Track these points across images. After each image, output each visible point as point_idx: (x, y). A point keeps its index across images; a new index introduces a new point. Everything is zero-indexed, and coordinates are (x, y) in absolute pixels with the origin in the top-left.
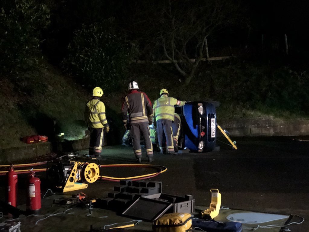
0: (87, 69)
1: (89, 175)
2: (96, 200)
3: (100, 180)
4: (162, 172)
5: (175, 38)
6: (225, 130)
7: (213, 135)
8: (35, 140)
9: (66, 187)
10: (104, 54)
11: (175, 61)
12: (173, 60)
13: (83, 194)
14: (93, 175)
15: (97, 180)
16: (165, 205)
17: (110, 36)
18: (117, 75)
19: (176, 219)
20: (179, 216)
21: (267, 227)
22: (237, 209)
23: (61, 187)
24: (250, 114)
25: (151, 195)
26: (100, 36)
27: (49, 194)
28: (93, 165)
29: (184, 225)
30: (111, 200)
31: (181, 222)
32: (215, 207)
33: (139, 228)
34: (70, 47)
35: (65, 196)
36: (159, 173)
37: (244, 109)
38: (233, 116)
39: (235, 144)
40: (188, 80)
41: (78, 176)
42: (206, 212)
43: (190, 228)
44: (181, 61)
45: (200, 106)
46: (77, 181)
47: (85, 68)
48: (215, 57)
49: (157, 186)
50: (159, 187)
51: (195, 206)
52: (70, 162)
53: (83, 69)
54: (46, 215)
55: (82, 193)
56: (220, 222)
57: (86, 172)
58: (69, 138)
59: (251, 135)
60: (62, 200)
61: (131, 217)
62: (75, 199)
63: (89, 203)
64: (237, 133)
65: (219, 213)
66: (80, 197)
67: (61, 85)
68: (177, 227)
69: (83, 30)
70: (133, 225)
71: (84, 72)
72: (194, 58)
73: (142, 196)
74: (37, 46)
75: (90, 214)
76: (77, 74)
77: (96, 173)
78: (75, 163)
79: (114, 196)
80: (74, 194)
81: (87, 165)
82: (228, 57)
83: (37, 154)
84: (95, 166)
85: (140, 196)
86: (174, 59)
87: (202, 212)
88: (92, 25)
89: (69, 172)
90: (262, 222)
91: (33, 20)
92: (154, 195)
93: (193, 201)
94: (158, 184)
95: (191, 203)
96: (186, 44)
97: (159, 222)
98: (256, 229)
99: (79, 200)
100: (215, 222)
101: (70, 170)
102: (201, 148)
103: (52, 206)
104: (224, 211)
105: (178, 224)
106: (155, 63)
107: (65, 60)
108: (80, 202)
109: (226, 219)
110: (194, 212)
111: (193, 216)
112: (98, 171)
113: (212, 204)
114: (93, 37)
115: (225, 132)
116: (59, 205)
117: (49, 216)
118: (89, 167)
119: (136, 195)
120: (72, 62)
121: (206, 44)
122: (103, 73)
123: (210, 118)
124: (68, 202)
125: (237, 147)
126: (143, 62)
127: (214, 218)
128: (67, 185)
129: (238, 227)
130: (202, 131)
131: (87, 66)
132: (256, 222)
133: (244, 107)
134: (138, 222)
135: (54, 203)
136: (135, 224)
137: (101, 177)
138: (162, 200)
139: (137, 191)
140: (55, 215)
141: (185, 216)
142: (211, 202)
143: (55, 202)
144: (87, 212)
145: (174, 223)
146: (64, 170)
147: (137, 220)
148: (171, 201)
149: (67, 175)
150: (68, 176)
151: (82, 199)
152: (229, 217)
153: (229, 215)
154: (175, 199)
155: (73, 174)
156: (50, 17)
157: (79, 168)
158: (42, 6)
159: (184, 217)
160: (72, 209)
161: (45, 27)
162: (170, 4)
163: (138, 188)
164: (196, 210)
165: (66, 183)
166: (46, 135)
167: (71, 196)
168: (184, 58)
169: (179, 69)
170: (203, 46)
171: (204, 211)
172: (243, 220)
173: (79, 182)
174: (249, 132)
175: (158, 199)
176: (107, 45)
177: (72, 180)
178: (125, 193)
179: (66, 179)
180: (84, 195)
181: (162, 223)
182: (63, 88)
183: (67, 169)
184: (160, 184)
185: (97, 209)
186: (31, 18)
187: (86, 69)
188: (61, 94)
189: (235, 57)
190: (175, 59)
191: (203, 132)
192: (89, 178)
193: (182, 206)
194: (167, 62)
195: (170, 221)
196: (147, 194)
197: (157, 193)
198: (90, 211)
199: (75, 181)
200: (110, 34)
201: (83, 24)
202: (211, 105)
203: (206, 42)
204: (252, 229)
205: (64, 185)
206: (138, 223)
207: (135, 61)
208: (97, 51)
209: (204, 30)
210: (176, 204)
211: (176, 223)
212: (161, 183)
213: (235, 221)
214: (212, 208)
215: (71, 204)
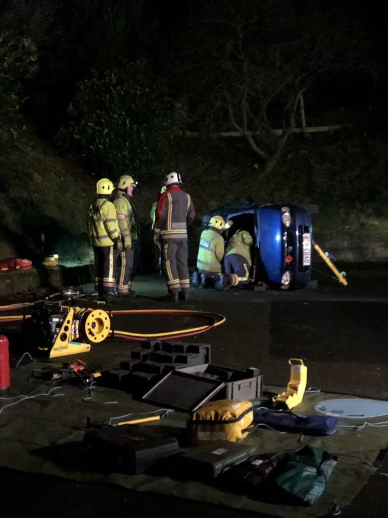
0: (100, 146)
1: (92, 330)
2: (101, 373)
3: (111, 337)
4: (216, 324)
5: (249, 95)
6: (327, 253)
7: (307, 262)
8: (10, 267)
9: (55, 350)
10: (128, 122)
11: (248, 133)
12: (244, 130)
13: (81, 362)
14: (101, 330)
15: (107, 338)
16: (213, 385)
17: (138, 92)
18: (150, 156)
19: (225, 412)
20: (230, 407)
21: (380, 425)
22: (333, 393)
23: (46, 349)
24: (372, 225)
25: (191, 366)
26: (122, 91)
27: (26, 361)
28: (100, 314)
29: (239, 422)
30: (125, 374)
31: (235, 416)
32: (295, 389)
33: (167, 423)
34: (72, 109)
35: (51, 364)
36: (212, 326)
37: (363, 216)
38: (344, 228)
39: (344, 277)
40: (270, 165)
41: (75, 332)
42: (280, 397)
43: (250, 425)
44: (258, 133)
45: (284, 213)
46: (73, 339)
47: (95, 144)
48: (317, 126)
49: (202, 352)
50: (205, 354)
51: (263, 386)
52: (60, 307)
53: (93, 146)
54: (18, 397)
55: (79, 360)
56: (300, 416)
57: (88, 324)
58: (67, 263)
59: (373, 260)
60: (46, 371)
61: (156, 403)
62: (68, 370)
63: (89, 378)
64: (350, 256)
65: (303, 399)
66: (74, 368)
67: (55, 174)
68: (227, 425)
69: (94, 81)
70: (158, 418)
71: (94, 152)
72: (279, 127)
73: (176, 367)
74: (15, 109)
75: (90, 396)
76: (83, 155)
77: (105, 326)
78: (70, 310)
79: (131, 367)
80: (66, 361)
81: (90, 312)
82: (338, 127)
83: (13, 289)
84: (103, 315)
85: (173, 368)
86: (246, 129)
87: (273, 398)
88: (108, 71)
89: (59, 325)
90: (372, 417)
91: (8, 64)
92: (196, 367)
93: (259, 378)
94: (203, 348)
95: (257, 382)
96: (266, 104)
97: (198, 416)
98: (361, 428)
99: (74, 372)
100: (293, 416)
101: (61, 321)
102: (287, 283)
103: (30, 382)
104: (311, 396)
105: (229, 419)
106: (215, 136)
107: (63, 131)
108: (74, 376)
109: (313, 408)
110: (261, 396)
111: (258, 403)
112: (107, 323)
113: (291, 384)
114: (110, 92)
115: (328, 257)
116: (41, 380)
117: (23, 399)
118: (93, 316)
119: (166, 367)
120: (74, 135)
121: (302, 103)
122: (126, 153)
123: (301, 233)
124: (56, 376)
125: (347, 281)
126: (195, 134)
127: (293, 408)
128: (55, 346)
129: (331, 424)
130: (287, 255)
131: (100, 141)
132: (362, 415)
133: (362, 211)
134: (167, 412)
135: (33, 376)
136: (161, 416)
137: (113, 333)
138: (208, 376)
139: (169, 359)
140: (32, 397)
141: (242, 406)
142: (289, 381)
143: (35, 375)
144: (84, 394)
145: (222, 417)
146: (52, 321)
147: (165, 409)
148: (224, 378)
149: (56, 330)
150: (58, 331)
151: (79, 371)
152: (320, 406)
153: (320, 403)
154: (230, 374)
155: (66, 329)
156: (36, 59)
157: (75, 317)
158: (23, 40)
159: (240, 408)
160: (60, 387)
161: (29, 76)
162: (241, 36)
163: (170, 355)
164: (264, 393)
165: (54, 342)
166: (29, 259)
167: (61, 366)
168: (263, 127)
169: (255, 147)
170: (295, 108)
171: (277, 395)
172: (341, 412)
173: (76, 341)
174: (370, 255)
175: (202, 373)
176: (133, 105)
177: (64, 337)
178: (149, 362)
179: (55, 336)
180: (82, 365)
181: (203, 418)
182: (60, 178)
183: (56, 320)
184: (207, 349)
185: (102, 389)
186: (5, 61)
187: (98, 147)
188: (57, 188)
189: (351, 126)
190: (248, 130)
191: (289, 257)
192: (93, 335)
193: (241, 386)
194: (234, 134)
195: (217, 414)
196: (185, 365)
197: (203, 364)
198: (89, 391)
199: (70, 340)
200: (139, 88)
201: (93, 70)
202: (304, 211)
203: (302, 100)
204: (355, 428)
205: (50, 346)
206: (166, 415)
207: (181, 132)
208: (116, 116)
209: (298, 80)
210: (230, 384)
211: (225, 418)
212: (209, 346)
213: (328, 414)
214: (292, 390)
215: (61, 378)
